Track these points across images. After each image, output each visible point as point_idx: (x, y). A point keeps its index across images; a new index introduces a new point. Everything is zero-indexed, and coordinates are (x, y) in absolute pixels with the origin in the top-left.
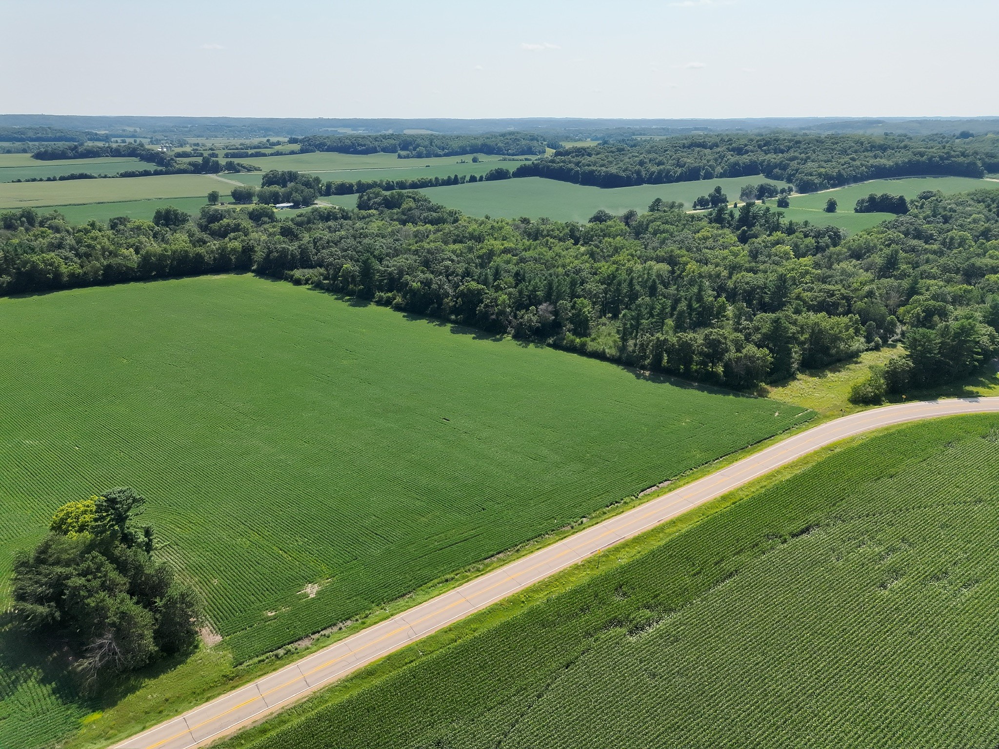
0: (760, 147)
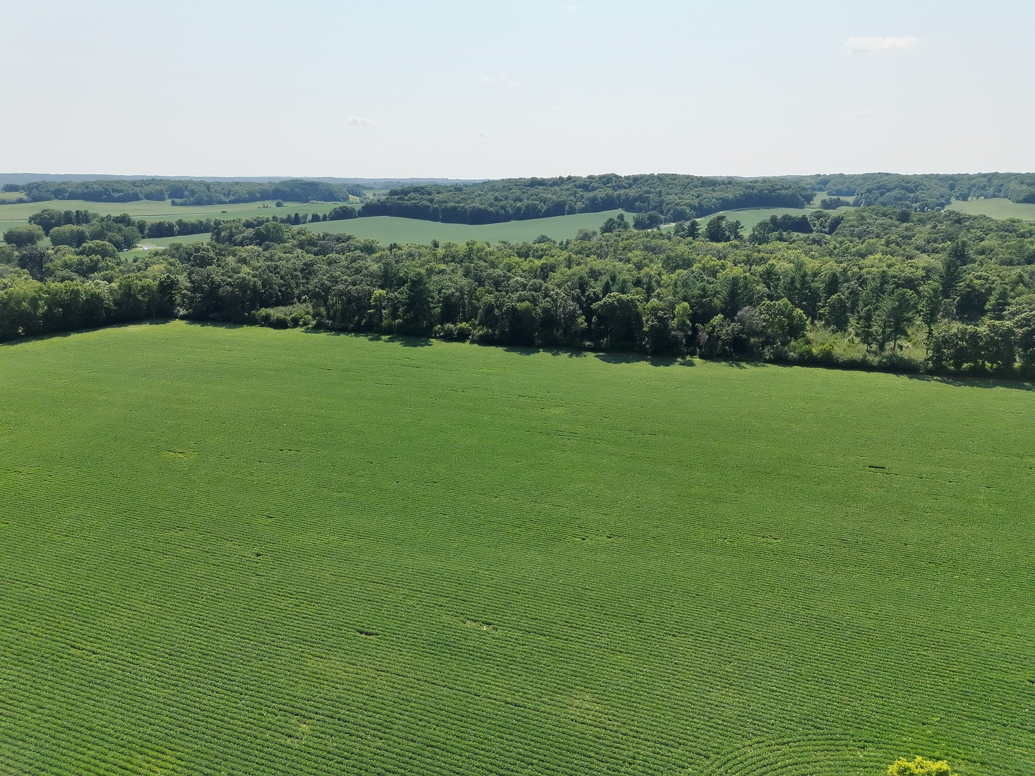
0: (605, 184)
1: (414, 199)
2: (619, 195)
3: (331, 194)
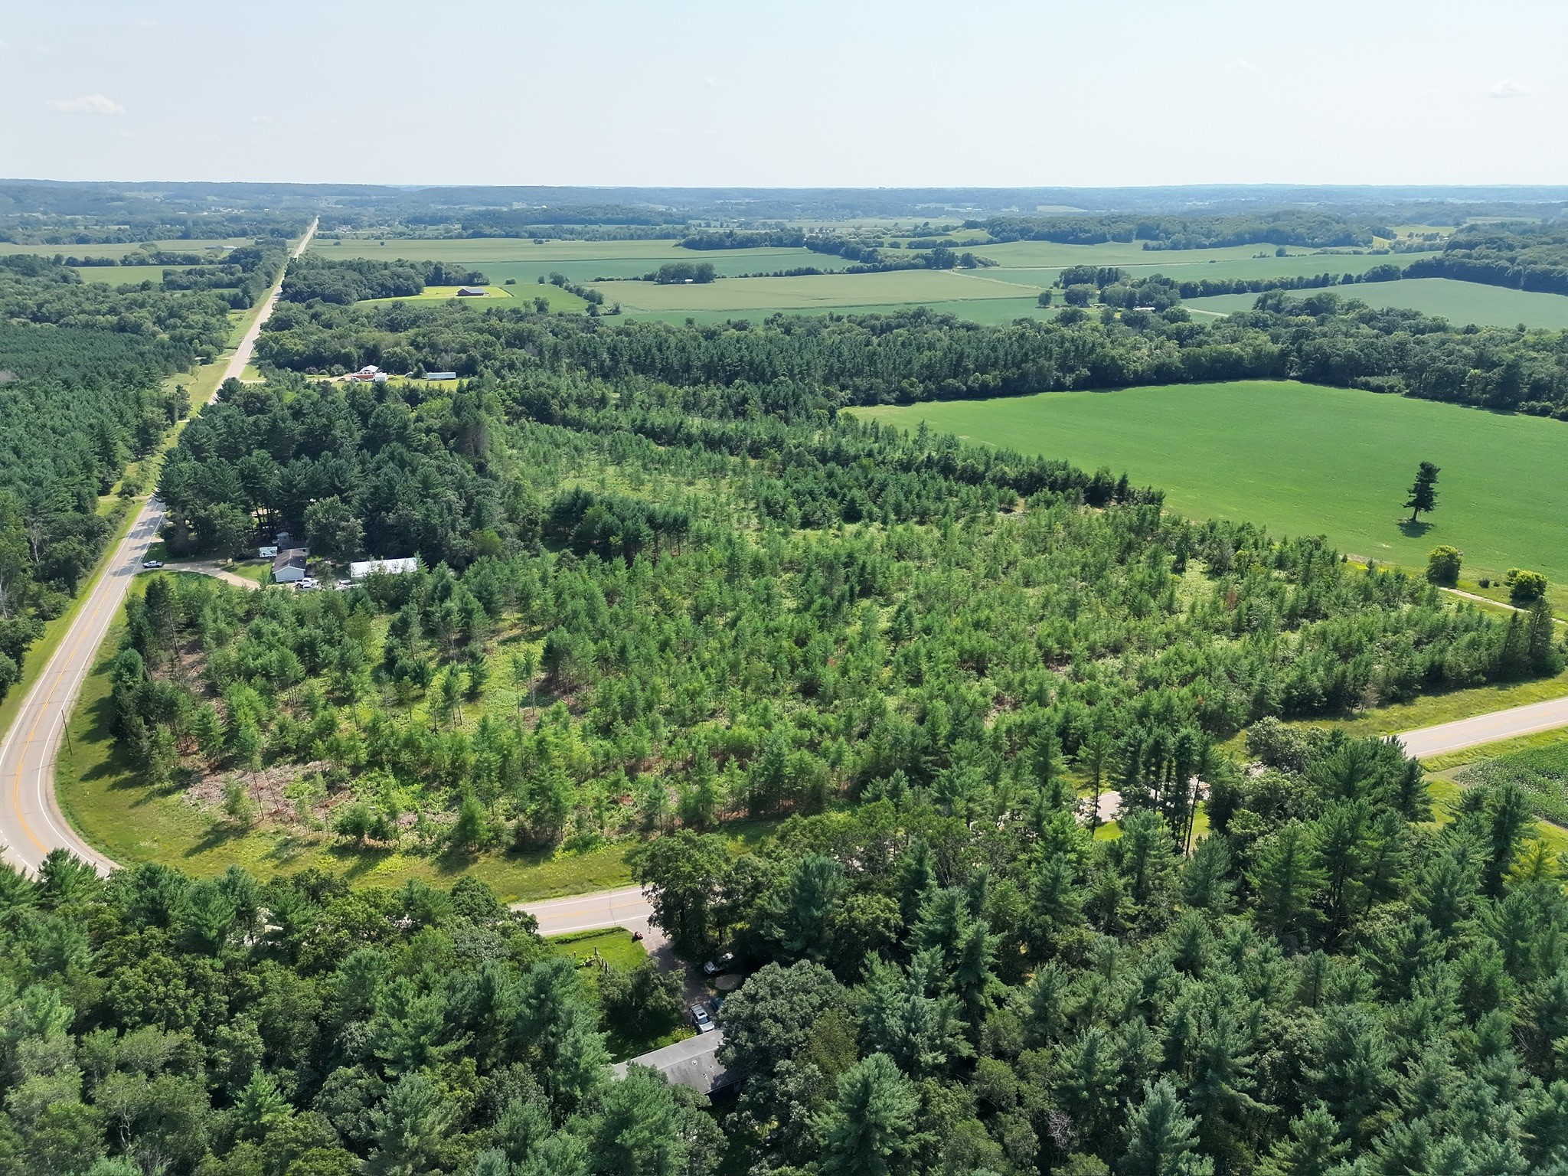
1: (1487, 257)
3: (1349, 236)
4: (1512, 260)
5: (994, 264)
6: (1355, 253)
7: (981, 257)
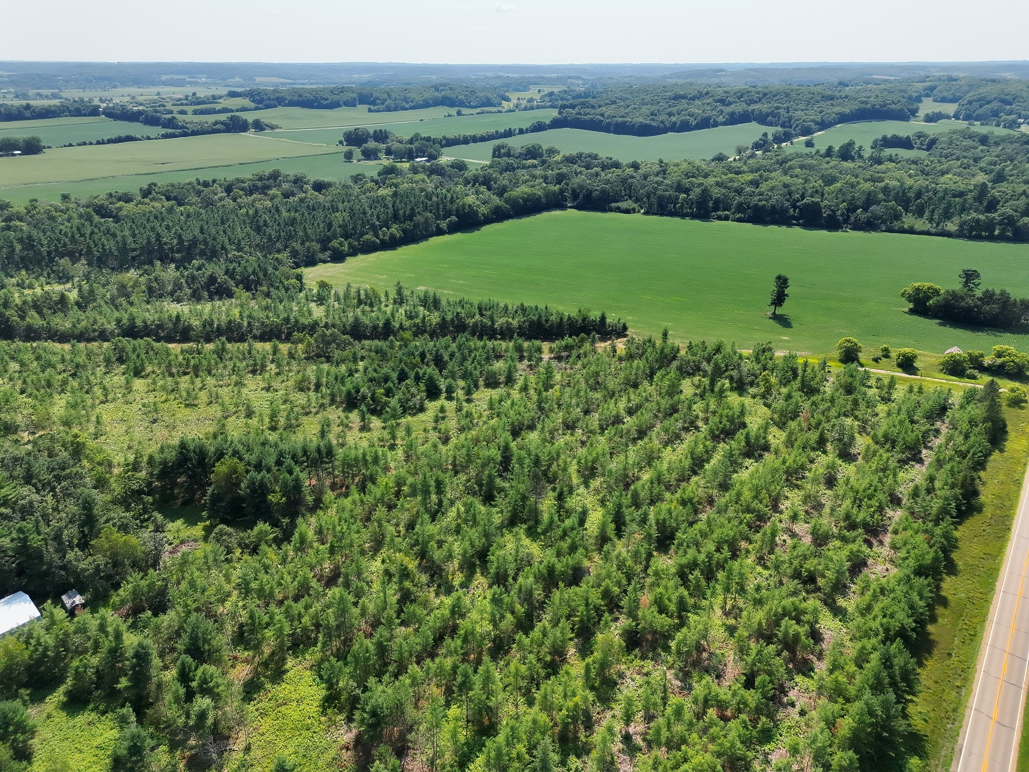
0: (739, 99)
1: (588, 114)
2: (753, 110)
3: (489, 100)
4: (602, 115)
5: (277, 127)
6: (500, 112)
7: (266, 121)
